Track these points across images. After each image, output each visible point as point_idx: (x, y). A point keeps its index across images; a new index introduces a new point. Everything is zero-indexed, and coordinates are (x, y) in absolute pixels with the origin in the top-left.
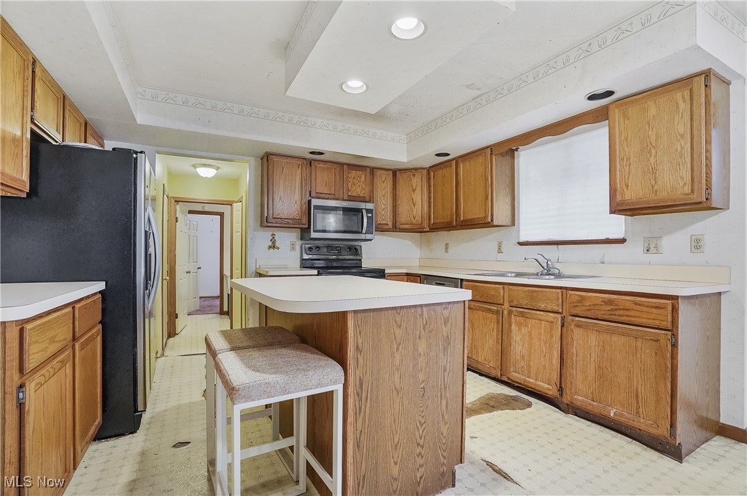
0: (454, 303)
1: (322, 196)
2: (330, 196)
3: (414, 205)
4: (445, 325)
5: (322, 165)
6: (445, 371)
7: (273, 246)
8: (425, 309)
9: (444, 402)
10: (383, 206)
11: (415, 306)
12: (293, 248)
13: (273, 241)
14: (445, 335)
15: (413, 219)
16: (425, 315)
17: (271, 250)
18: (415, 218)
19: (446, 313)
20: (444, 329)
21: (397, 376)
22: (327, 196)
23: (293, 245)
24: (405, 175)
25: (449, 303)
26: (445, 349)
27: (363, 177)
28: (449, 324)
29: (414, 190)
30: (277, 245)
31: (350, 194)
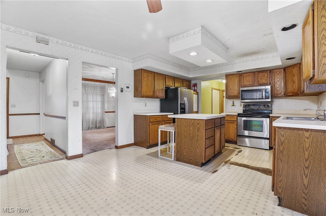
0: (201, 120)
1: (246, 86)
2: (250, 86)
3: (294, 83)
4: (198, 125)
5: (246, 75)
6: (198, 136)
7: (233, 105)
8: (192, 120)
9: (198, 144)
10: (278, 86)
11: (190, 119)
12: (241, 106)
13: (233, 103)
14: (198, 127)
15: (293, 90)
16: (192, 121)
17: (233, 106)
18: (294, 90)
19: (198, 122)
20: (198, 126)
21: (185, 133)
22: (248, 86)
23: (241, 104)
24: (290, 69)
25: (199, 119)
26: (198, 131)
27: (266, 75)
28: (199, 125)
29: (294, 76)
30: (235, 105)
31: (259, 83)
